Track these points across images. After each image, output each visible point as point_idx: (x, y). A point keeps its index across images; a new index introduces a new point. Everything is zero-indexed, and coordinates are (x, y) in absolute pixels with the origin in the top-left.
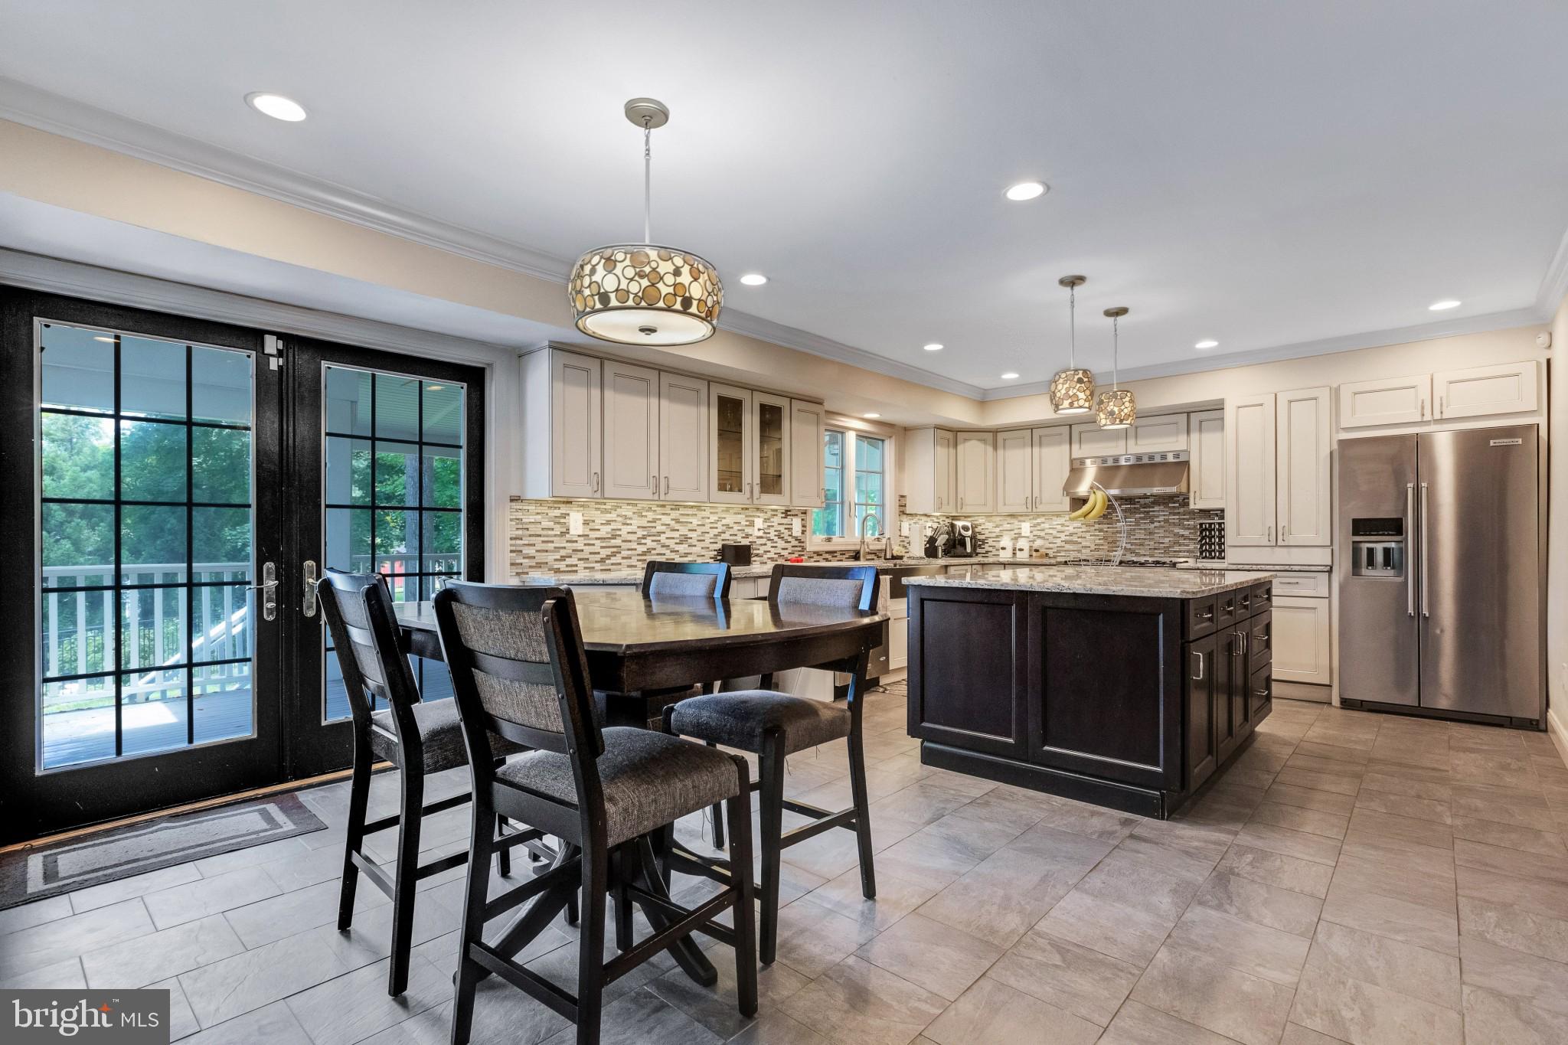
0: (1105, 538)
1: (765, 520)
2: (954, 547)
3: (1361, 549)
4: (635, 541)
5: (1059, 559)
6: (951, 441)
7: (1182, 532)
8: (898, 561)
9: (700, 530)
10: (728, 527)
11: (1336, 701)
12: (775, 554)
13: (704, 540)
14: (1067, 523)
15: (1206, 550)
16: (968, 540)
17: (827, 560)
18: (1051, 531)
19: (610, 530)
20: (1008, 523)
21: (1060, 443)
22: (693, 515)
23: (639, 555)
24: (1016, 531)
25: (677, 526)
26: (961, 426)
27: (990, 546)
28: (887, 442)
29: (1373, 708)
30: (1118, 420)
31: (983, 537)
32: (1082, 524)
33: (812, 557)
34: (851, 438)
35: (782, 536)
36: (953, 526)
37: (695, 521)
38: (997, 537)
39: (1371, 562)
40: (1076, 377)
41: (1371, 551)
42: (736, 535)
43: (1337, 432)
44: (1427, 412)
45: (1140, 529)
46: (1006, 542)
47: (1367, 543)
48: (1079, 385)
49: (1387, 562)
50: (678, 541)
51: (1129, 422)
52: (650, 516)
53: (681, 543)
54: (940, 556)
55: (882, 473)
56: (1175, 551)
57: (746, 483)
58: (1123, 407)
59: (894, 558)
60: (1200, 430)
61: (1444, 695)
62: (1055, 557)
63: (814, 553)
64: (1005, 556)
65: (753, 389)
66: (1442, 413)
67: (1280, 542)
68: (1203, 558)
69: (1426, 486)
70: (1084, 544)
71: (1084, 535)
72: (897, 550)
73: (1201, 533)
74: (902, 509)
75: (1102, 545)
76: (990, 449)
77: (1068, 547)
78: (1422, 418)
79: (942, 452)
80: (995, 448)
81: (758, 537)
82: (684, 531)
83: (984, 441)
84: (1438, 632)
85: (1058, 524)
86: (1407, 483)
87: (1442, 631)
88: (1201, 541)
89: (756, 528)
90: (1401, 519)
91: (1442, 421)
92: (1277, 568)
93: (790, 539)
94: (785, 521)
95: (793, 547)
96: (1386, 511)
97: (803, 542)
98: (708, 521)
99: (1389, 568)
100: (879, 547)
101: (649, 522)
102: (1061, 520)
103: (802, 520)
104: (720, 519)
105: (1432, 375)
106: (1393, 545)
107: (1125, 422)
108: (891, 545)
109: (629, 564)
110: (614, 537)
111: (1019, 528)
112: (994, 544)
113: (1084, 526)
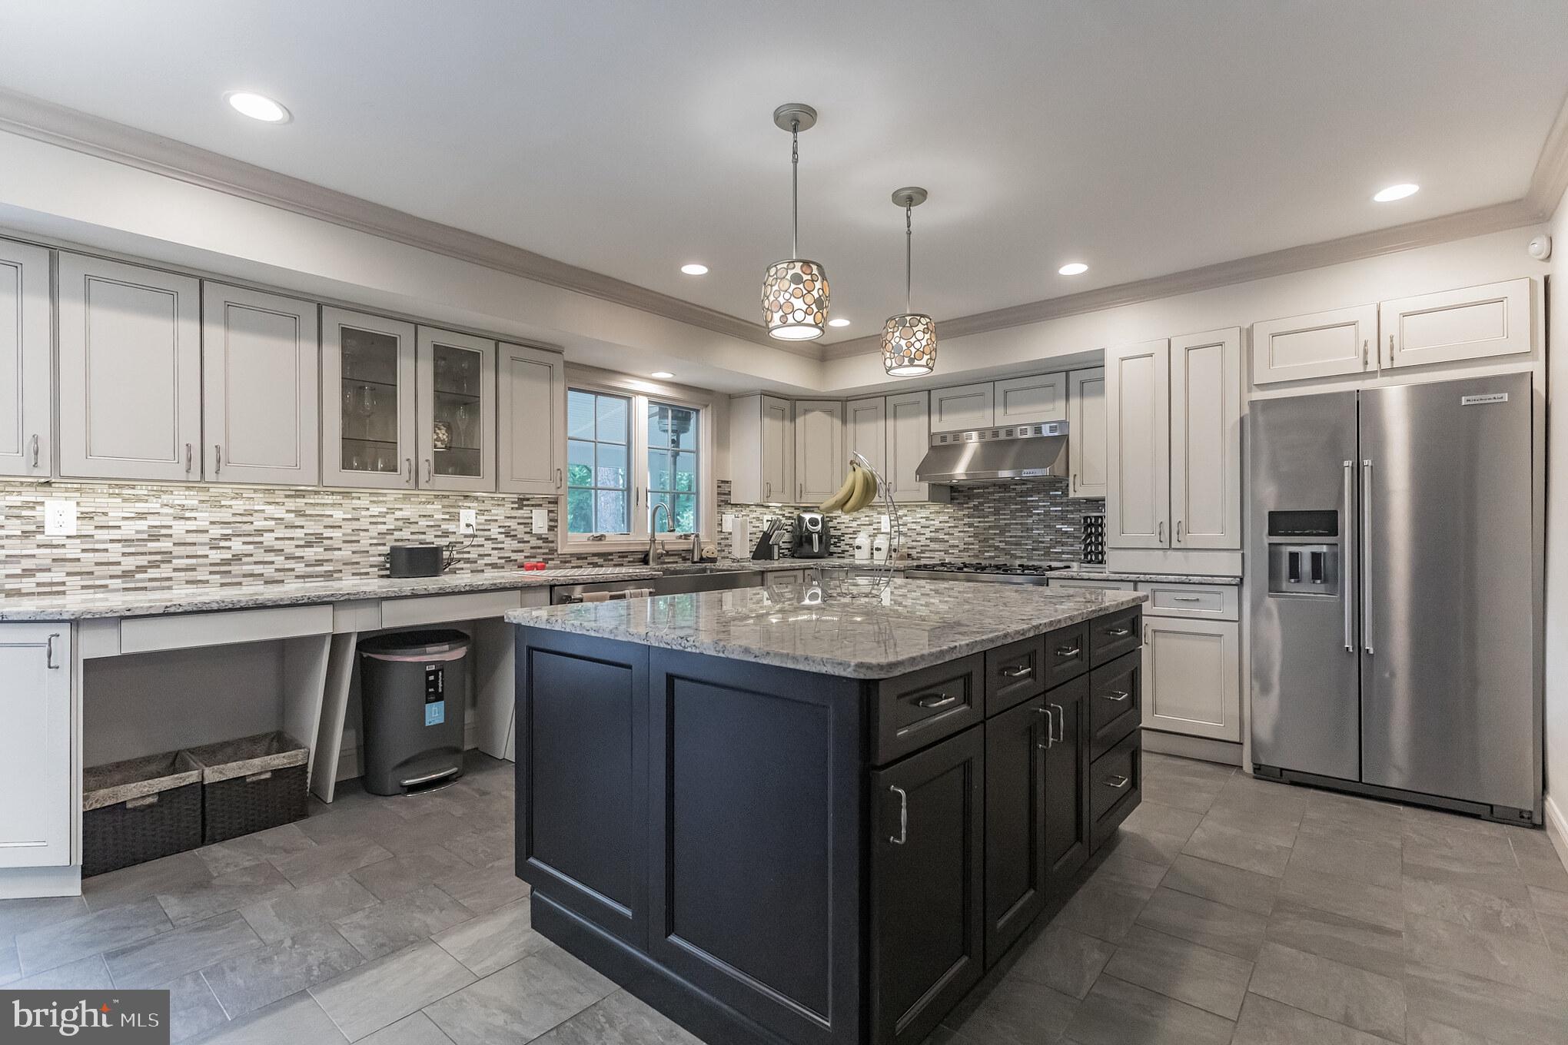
0: (975, 536)
1: (481, 512)
2: (800, 544)
3: (1281, 553)
4: (205, 544)
5: (923, 562)
6: (787, 412)
7: (1065, 528)
8: (709, 565)
9: (348, 528)
10: (407, 521)
11: (1248, 767)
12: (500, 558)
13: (358, 541)
14: (932, 516)
15: (1091, 551)
16: (815, 537)
17: (595, 565)
18: (914, 526)
19: (146, 528)
20: (866, 516)
21: (917, 414)
22: (333, 505)
23: (211, 565)
24: (875, 526)
25: (299, 522)
26: (804, 394)
27: (846, 544)
28: (702, 413)
29: (1296, 780)
30: (906, 359)
31: (838, 533)
32: (949, 517)
33: (570, 562)
34: (641, 405)
35: (512, 533)
36: (800, 519)
37: (338, 514)
38: (855, 533)
39: (1294, 573)
40: (791, 272)
41: (1294, 557)
42: (424, 533)
43: (1250, 390)
44: (1372, 358)
45: (1017, 524)
46: (862, 539)
47: (1290, 545)
48: (793, 286)
49: (1316, 574)
50: (302, 543)
51: (923, 362)
52: (239, 505)
53: (309, 545)
54: (776, 557)
55: (697, 452)
56: (1056, 553)
57: (404, 459)
58: (913, 340)
59: (702, 560)
60: (1082, 395)
61: (1395, 767)
62: (919, 559)
63: (572, 555)
64: (861, 558)
65: (418, 324)
66: (1392, 359)
67: (1175, 544)
68: (1089, 562)
69: (1370, 464)
70: (951, 542)
71: (951, 531)
72: (710, 549)
73: (1086, 529)
74: (723, 498)
75: (973, 544)
76: (838, 423)
77: (933, 546)
78: (1365, 368)
79: (773, 426)
80: (844, 421)
81: (466, 536)
82: (312, 527)
83: (830, 413)
84: (1387, 675)
85: (922, 518)
86: (1344, 460)
87: (1393, 675)
88: (1085, 540)
89: (462, 524)
90: (1335, 512)
91: (1392, 371)
92: (1171, 578)
93: (527, 538)
94: (520, 513)
95: (532, 548)
96: (1314, 502)
97: (552, 542)
98: (364, 513)
99: (1319, 581)
100: (685, 547)
101: (234, 515)
102: (925, 513)
103: (549, 512)
104: (391, 511)
105: (1379, 306)
106: (1324, 549)
107: (916, 362)
108: (699, 544)
109: (187, 578)
110: (155, 538)
111: (878, 523)
112: (851, 542)
113: (952, 519)
